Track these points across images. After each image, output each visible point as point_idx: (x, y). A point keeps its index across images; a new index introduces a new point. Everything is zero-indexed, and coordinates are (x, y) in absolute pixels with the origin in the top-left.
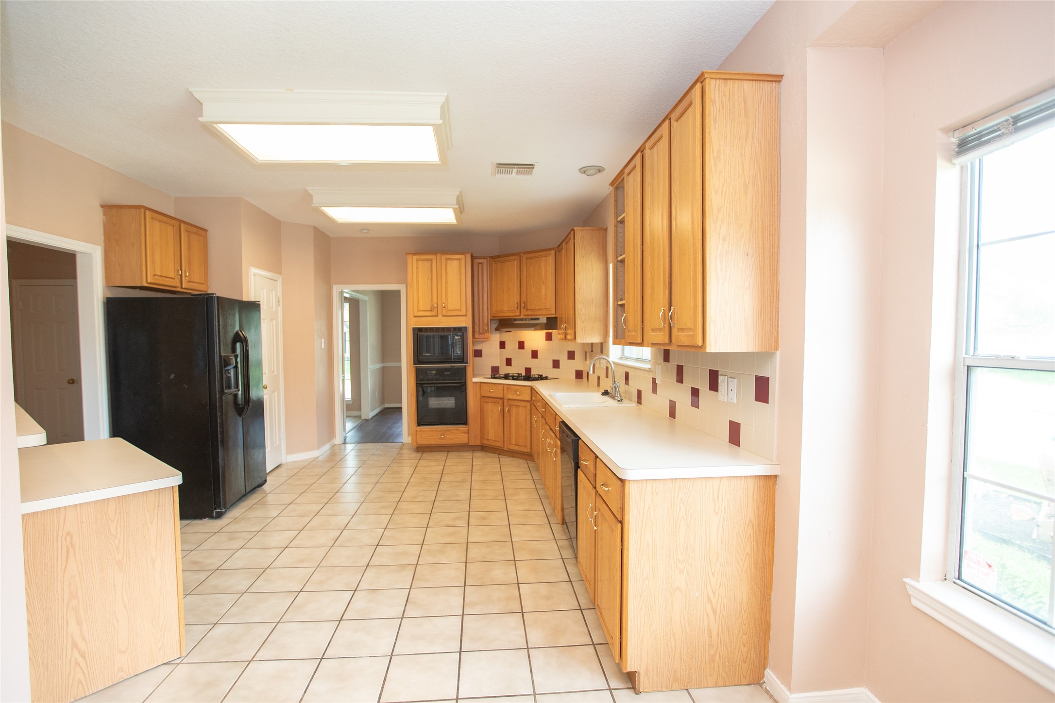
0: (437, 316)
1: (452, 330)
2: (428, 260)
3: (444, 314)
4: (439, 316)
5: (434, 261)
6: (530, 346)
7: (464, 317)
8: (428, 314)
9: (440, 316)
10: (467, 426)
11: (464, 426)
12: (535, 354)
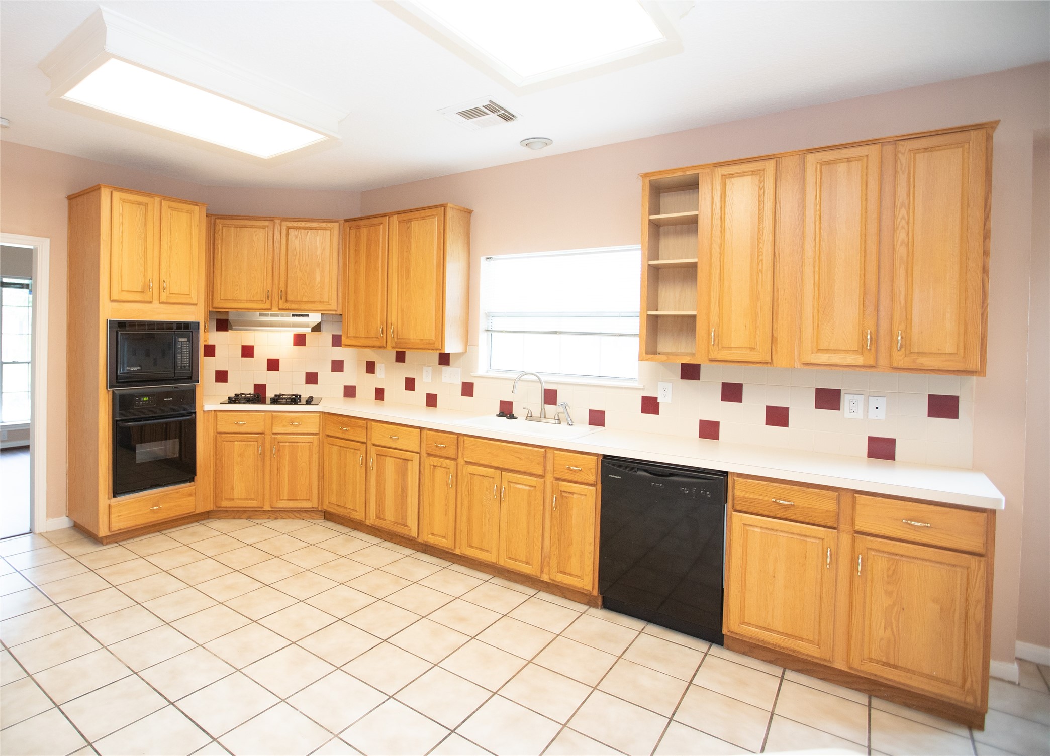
0: (151, 302)
1: (175, 327)
2: (140, 204)
3: (163, 299)
4: (154, 302)
5: (150, 208)
6: (262, 354)
7: (193, 307)
8: (138, 297)
9: (156, 303)
10: (192, 483)
11: (188, 484)
12: (273, 365)
